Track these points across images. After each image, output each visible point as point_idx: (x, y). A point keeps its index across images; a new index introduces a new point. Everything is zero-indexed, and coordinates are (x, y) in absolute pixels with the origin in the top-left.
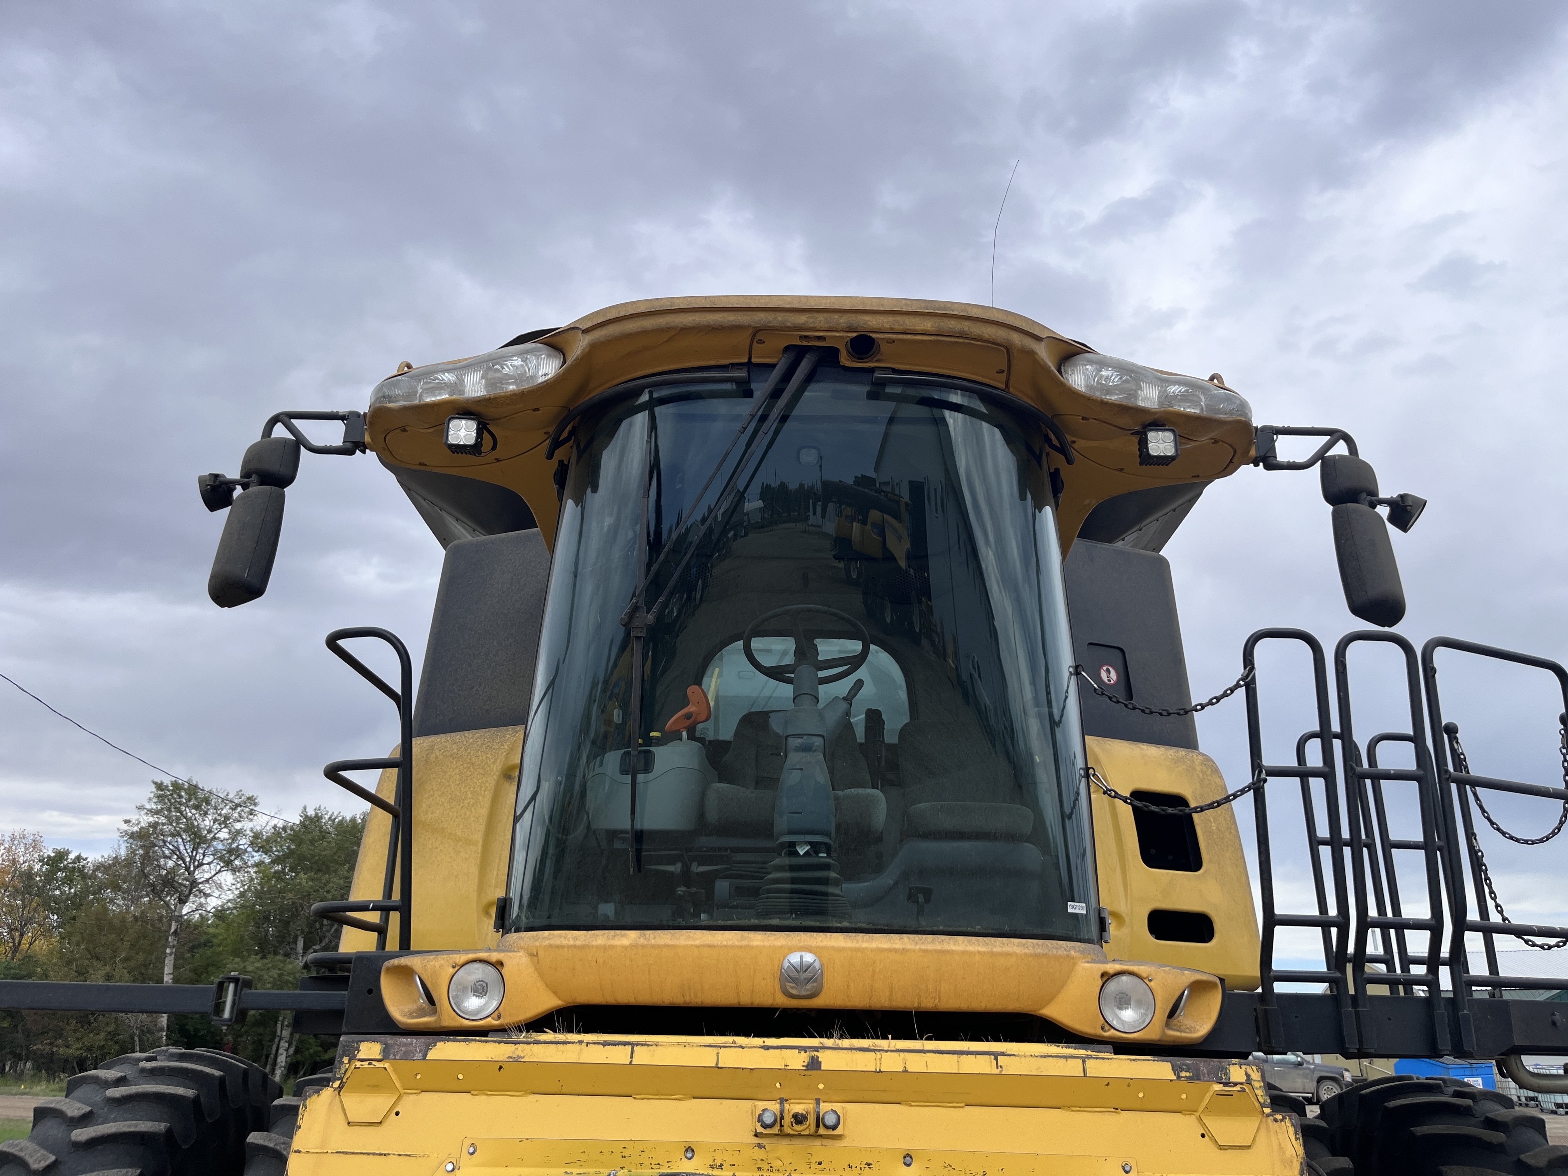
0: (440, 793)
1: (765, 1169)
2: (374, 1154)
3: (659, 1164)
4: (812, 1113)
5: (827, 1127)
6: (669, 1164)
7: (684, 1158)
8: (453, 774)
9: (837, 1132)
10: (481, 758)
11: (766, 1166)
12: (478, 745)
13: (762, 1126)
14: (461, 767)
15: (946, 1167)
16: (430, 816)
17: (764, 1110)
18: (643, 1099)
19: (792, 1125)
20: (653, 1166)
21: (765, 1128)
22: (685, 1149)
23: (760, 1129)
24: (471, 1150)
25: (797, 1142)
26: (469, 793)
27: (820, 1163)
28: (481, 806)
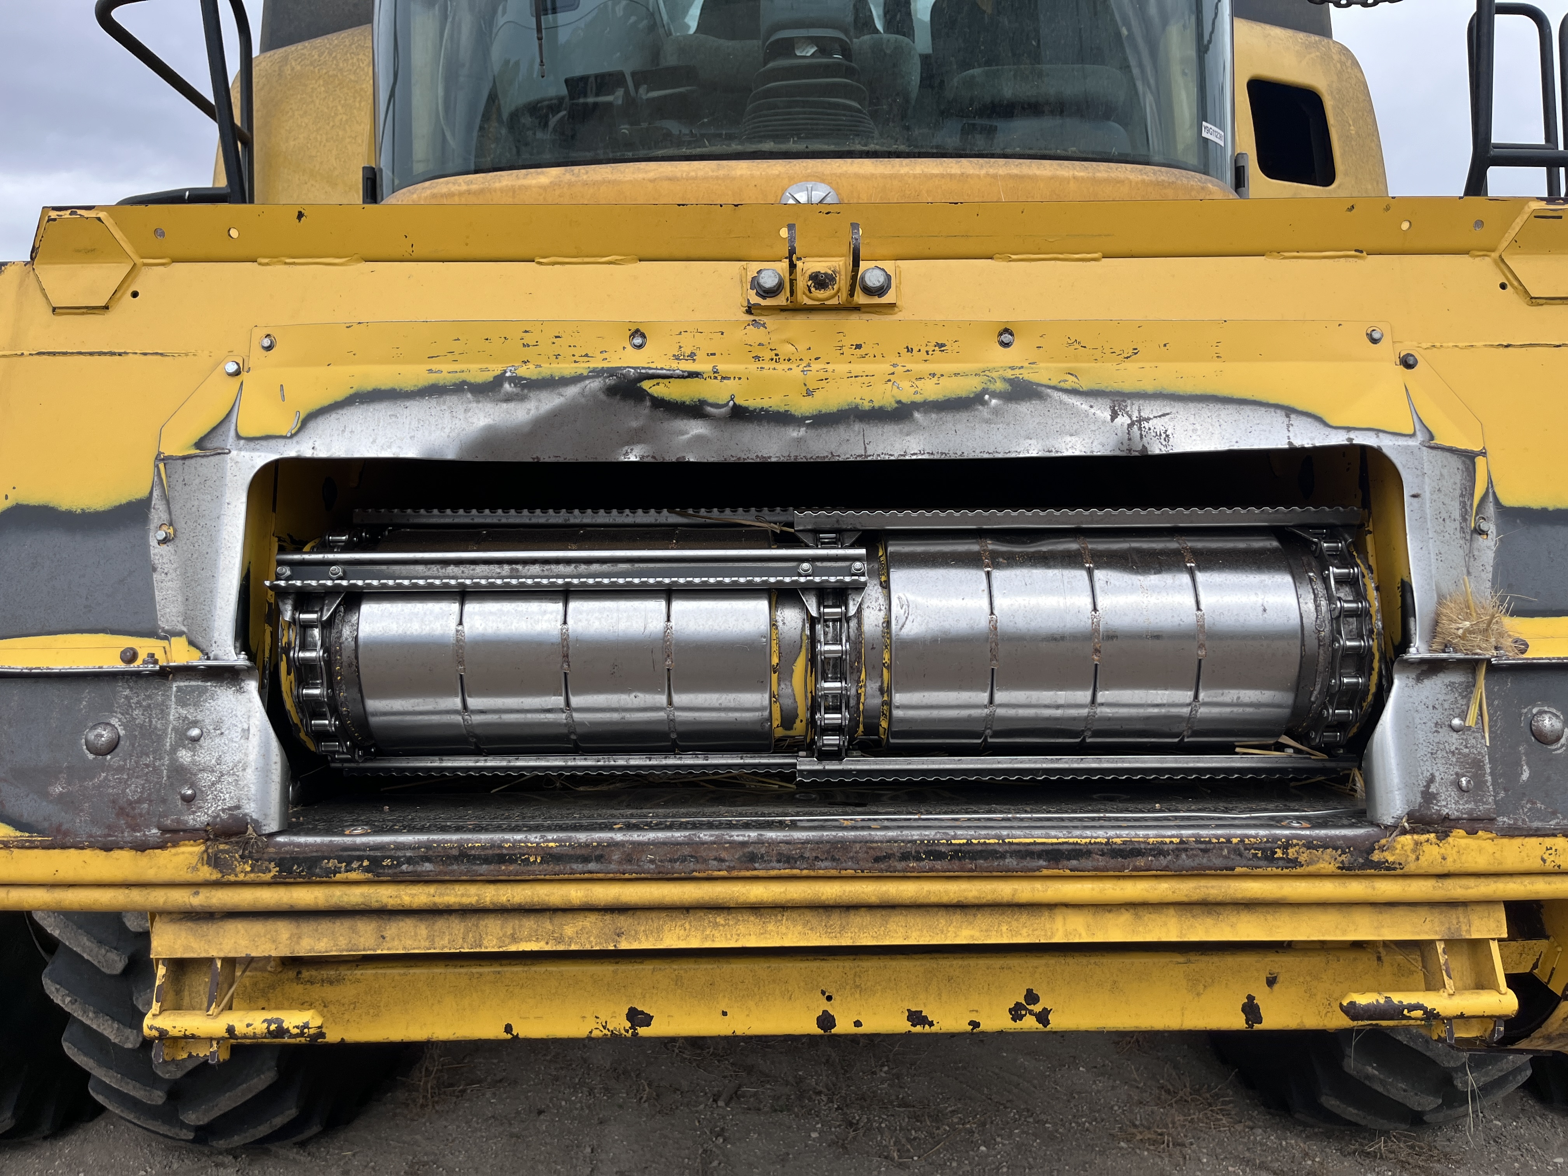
0: (301, 112)
1: (767, 358)
2: (100, 354)
3: (586, 355)
4: (843, 273)
5: (869, 291)
6: (605, 355)
7: (629, 348)
8: (316, 86)
9: (884, 300)
10: (350, 61)
11: (768, 355)
12: (345, 46)
13: (758, 294)
14: (326, 76)
15: (1070, 344)
16: (292, 143)
17: (759, 272)
18: (554, 264)
19: (810, 292)
20: (576, 358)
21: (764, 298)
22: (629, 333)
23: (755, 299)
24: (266, 343)
25: (818, 321)
26: (339, 108)
27: (859, 347)
28: (357, 122)
